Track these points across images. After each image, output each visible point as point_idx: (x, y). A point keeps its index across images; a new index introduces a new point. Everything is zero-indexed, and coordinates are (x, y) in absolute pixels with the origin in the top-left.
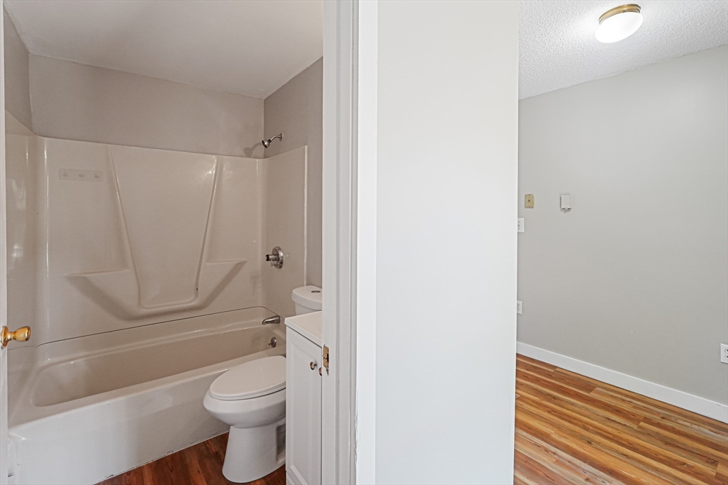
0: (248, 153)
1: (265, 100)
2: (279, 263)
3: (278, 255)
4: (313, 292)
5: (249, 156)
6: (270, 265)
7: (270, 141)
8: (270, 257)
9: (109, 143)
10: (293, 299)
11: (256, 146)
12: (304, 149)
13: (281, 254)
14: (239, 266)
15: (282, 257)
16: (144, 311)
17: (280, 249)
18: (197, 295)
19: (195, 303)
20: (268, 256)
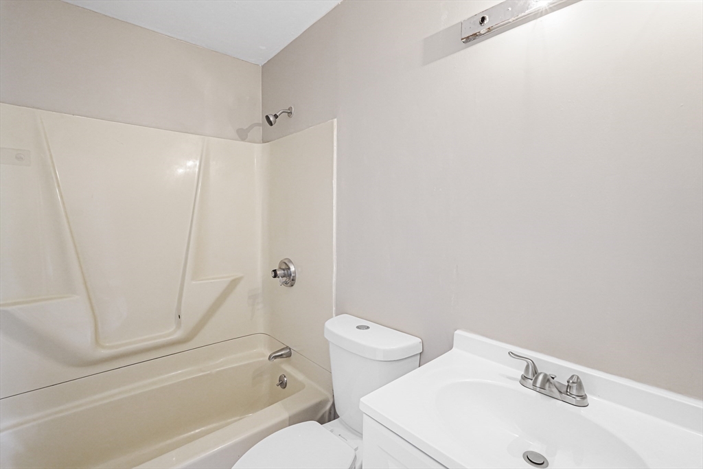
0: (242, 135)
1: (263, 66)
2: (290, 280)
3: (289, 269)
4: (358, 327)
5: (243, 140)
6: (279, 284)
7: (276, 116)
8: (278, 272)
9: (38, 108)
10: (327, 336)
11: (252, 127)
12: (332, 123)
13: (292, 269)
14: (234, 283)
15: (295, 272)
16: (104, 353)
17: (290, 261)
18: (179, 325)
19: (177, 335)
20: (275, 271)
